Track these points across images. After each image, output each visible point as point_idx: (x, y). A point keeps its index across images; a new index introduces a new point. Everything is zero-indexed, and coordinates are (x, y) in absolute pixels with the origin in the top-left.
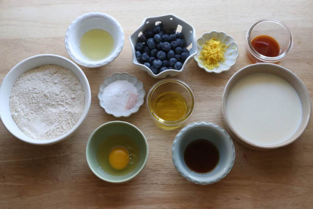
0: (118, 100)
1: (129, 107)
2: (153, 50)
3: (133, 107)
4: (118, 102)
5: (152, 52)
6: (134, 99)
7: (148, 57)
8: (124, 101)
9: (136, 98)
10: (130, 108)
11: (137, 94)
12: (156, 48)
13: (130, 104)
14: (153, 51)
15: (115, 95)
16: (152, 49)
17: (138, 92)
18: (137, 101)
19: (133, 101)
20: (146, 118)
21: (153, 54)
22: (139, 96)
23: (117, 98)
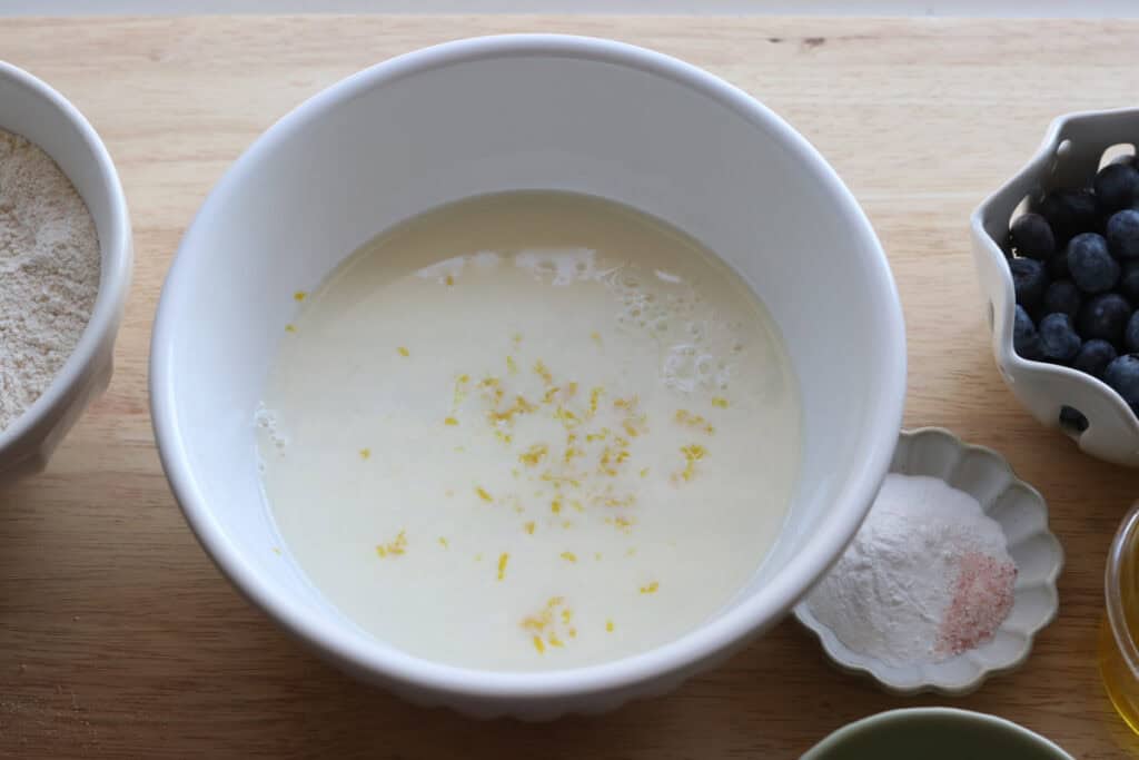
0: (902, 586)
1: (962, 634)
2: (1103, 302)
3: (984, 635)
4: (897, 598)
5: (1099, 311)
6: (991, 588)
7: (1077, 339)
8: (931, 597)
9: (1005, 584)
10: (967, 644)
11: (1004, 560)
12: (1119, 288)
13: (970, 619)
14: (1104, 308)
15: (883, 554)
16: (1102, 293)
17: (1011, 550)
18: (1012, 603)
19: (983, 601)
20: (1063, 709)
21: (1105, 321)
22: (1016, 571)
23: (895, 573)
